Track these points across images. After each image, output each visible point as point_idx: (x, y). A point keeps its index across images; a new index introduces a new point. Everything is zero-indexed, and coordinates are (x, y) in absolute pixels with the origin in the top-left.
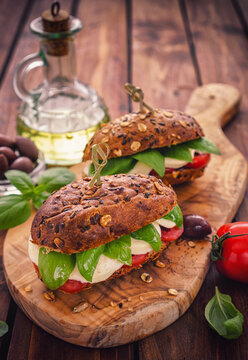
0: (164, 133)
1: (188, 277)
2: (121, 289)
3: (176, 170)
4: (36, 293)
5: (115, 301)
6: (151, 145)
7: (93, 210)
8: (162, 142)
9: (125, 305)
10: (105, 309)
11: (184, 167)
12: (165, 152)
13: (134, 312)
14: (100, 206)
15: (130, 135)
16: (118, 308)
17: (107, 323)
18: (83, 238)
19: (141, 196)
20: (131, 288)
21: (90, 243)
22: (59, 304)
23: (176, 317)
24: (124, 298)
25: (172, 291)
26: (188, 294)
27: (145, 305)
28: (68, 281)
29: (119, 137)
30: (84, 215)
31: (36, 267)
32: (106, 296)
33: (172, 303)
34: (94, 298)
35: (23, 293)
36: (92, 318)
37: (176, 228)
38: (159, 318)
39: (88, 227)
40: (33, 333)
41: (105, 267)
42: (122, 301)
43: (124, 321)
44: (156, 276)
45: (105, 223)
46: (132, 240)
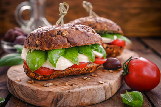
2: (72, 81)
7: (59, 29)
9: (74, 85)
10: (63, 86)
13: (80, 88)
16: (70, 86)
17: (63, 90)
18: (52, 41)
19: (84, 30)
20: (78, 81)
21: (56, 45)
23: (104, 99)
27: (86, 86)
30: (54, 30)
32: (63, 83)
33: (101, 86)
39: (55, 36)
45: (65, 35)
46: (79, 54)
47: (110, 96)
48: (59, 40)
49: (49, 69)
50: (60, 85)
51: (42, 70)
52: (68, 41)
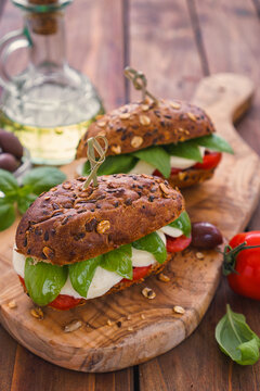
0: (170, 127)
1: (197, 292)
2: (119, 305)
3: (183, 171)
4: (21, 309)
5: (112, 319)
6: (155, 141)
7: (89, 215)
8: (167, 138)
9: (124, 324)
10: (102, 329)
11: (193, 168)
12: (171, 149)
13: (135, 332)
14: (97, 211)
15: (130, 129)
16: (116, 328)
17: (103, 345)
18: (77, 247)
19: (144, 199)
20: (131, 305)
21: (85, 254)
22: (48, 322)
23: (182, 338)
24: (122, 315)
25: (178, 309)
26: (196, 313)
27: (148, 325)
28: (60, 297)
29: (118, 131)
30: (79, 221)
31: (21, 279)
32: (103, 313)
33: (178, 323)
34: (89, 315)
35: (6, 309)
36: (87, 339)
37: (182, 237)
38: (162, 340)
39: (82, 235)
40: (17, 355)
41: (102, 281)
42: (121, 320)
43: (123, 342)
44: (160, 291)
45: (103, 231)
46: (133, 250)
47: (196, 325)
48: (90, 242)
49: (72, 298)
50: (96, 325)
51: (60, 302)
52: (109, 240)
